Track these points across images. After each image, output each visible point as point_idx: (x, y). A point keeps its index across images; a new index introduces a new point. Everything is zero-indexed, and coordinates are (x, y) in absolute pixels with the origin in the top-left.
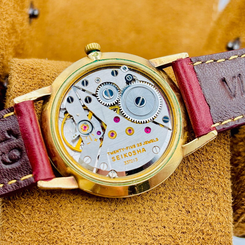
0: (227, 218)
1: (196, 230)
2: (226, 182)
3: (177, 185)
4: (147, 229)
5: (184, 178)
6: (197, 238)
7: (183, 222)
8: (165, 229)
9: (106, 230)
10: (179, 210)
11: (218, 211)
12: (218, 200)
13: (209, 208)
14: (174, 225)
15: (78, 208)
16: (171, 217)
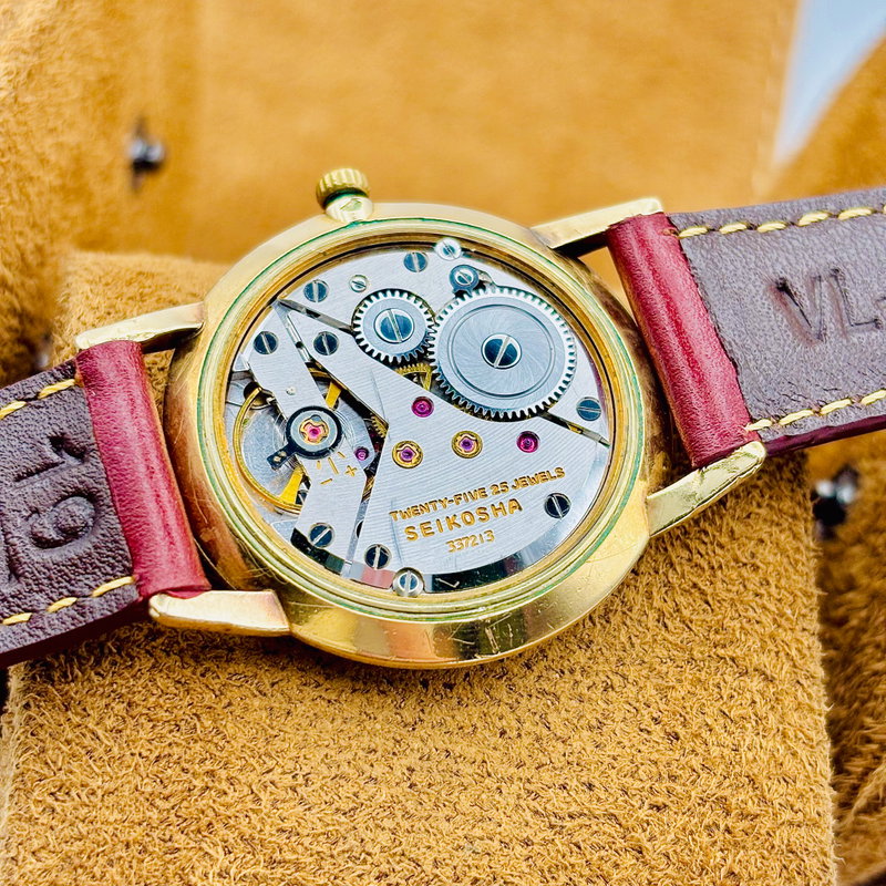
0: (810, 764)
1: (701, 799)
2: (802, 643)
3: (632, 645)
4: (529, 792)
5: (656, 623)
6: (708, 827)
7: (654, 769)
8: (591, 793)
9: (384, 790)
10: (641, 730)
11: (778, 738)
12: (777, 699)
13: (744, 727)
14: (624, 780)
15: (288, 713)
16: (612, 753)
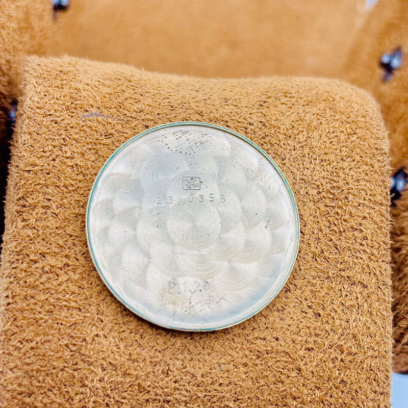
0: (383, 328)
1: (330, 345)
2: (382, 268)
3: (300, 270)
5: (312, 259)
6: (332, 359)
7: (308, 331)
8: (277, 342)
10: (303, 312)
11: (368, 316)
12: (368, 296)
13: (352, 310)
14: (294, 336)
16: (288, 323)
